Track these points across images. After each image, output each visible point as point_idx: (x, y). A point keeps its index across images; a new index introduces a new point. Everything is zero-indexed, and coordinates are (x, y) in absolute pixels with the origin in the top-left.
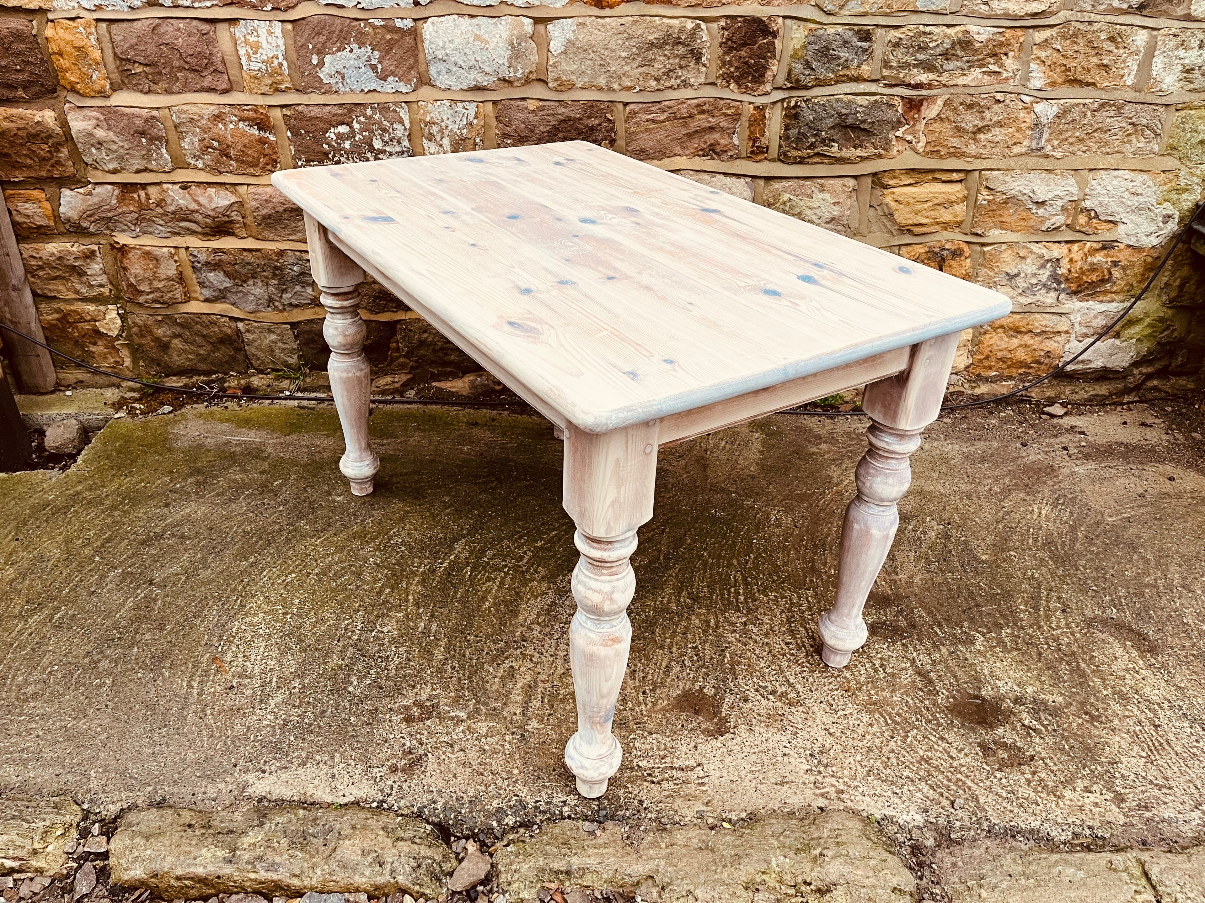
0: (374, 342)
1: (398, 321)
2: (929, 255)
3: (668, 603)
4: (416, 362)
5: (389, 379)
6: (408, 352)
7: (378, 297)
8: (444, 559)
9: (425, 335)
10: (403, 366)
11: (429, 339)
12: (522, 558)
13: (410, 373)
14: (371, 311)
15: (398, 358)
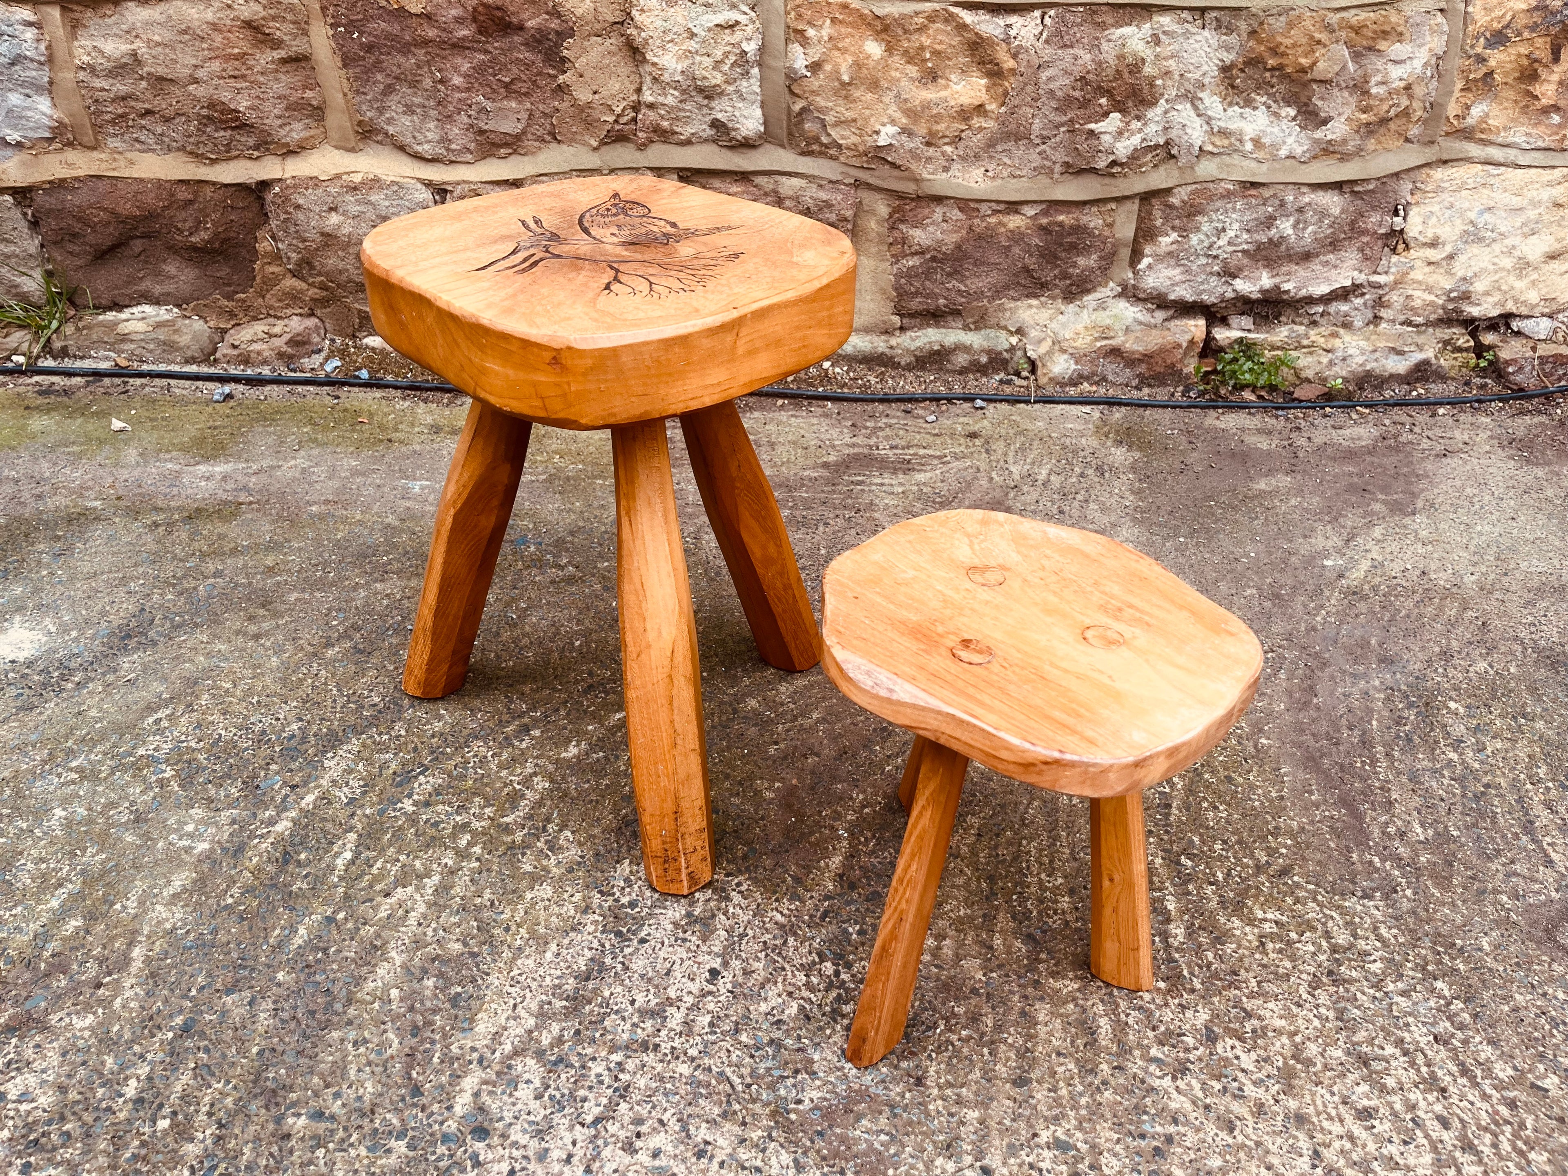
0: (216, 234)
1: (265, 185)
2: (1537, 18)
3: (958, 958)
4: (323, 287)
5: (259, 328)
6: (299, 264)
7: (209, 118)
8: (282, 808)
9: (334, 219)
10: (293, 298)
11: (346, 230)
12: (514, 799)
13: (312, 314)
14: (198, 157)
15: (276, 280)
